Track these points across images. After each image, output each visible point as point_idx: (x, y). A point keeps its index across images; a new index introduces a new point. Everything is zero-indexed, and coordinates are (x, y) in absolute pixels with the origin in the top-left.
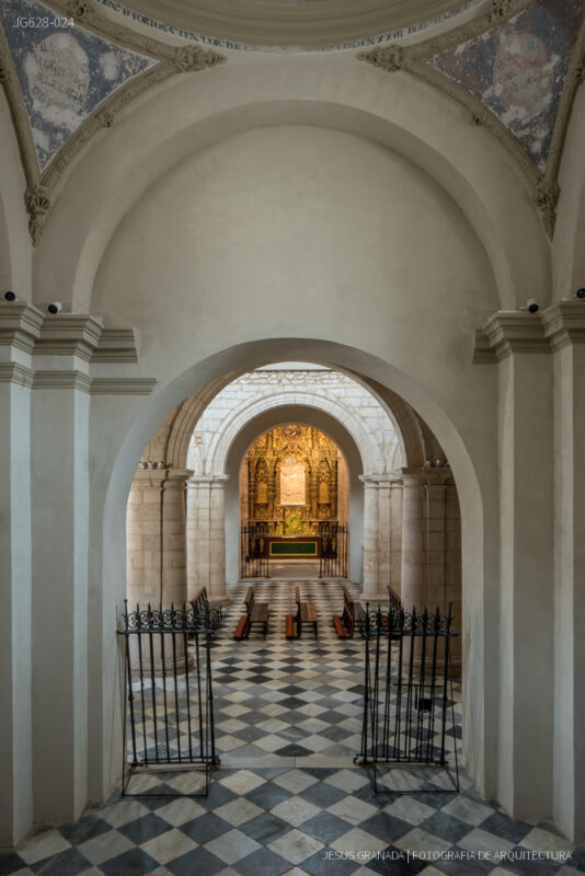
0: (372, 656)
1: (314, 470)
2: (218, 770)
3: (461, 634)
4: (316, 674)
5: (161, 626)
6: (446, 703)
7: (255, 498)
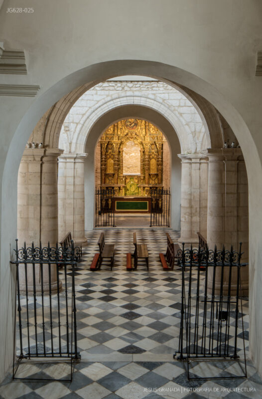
0: (187, 282)
1: (147, 150)
2: (78, 362)
3: (248, 265)
4: (147, 295)
5: (41, 258)
6: (238, 315)
7: (106, 170)
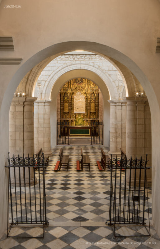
0: (114, 179)
1: (89, 98)
2: (48, 227)
3: (151, 168)
4: (89, 186)
5: (24, 164)
6: (145, 198)
7: (63, 110)
